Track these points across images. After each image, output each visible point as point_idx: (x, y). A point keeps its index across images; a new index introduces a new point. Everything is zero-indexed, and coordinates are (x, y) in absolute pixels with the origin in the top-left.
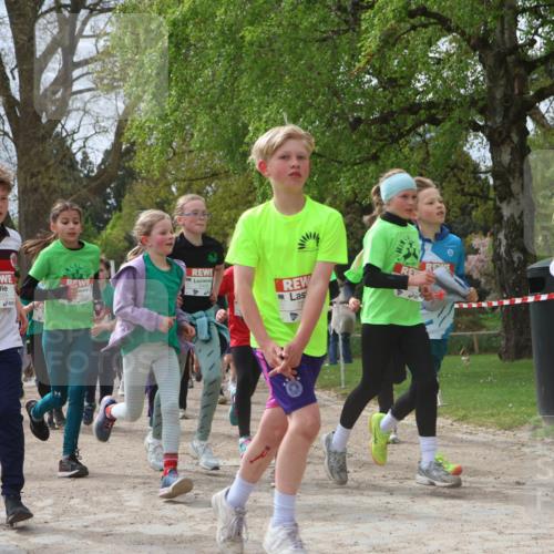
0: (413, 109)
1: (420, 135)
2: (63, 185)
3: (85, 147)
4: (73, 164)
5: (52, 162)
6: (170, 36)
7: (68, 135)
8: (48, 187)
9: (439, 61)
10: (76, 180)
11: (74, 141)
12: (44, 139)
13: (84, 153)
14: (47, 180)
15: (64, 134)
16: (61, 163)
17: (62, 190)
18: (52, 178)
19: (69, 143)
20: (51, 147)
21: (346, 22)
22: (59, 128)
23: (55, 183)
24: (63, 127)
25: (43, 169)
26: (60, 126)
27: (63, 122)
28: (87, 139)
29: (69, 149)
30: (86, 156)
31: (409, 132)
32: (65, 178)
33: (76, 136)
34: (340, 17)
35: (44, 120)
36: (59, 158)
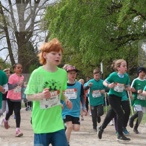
0: (128, 36)
1: (129, 43)
2: (30, 55)
3: (36, 45)
4: (33, 50)
5: (28, 49)
6: (61, 15)
7: (32, 42)
8: (26, 56)
9: (135, 23)
10: (34, 54)
11: (34, 43)
12: (26, 43)
13: (36, 47)
14: (26, 54)
15: (31, 41)
16: (30, 49)
17: (30, 57)
18: (27, 53)
19: (32, 44)
20: (27, 45)
21: (110, 12)
22: (30, 40)
23: (28, 55)
24: (31, 40)
25: (25, 51)
26: (30, 39)
27: (31, 38)
28: (37, 43)
29: (32, 45)
30: (37, 48)
31: (126, 42)
32: (31, 54)
33: (34, 42)
34: (108, 11)
35: (26, 38)
36: (29, 48)
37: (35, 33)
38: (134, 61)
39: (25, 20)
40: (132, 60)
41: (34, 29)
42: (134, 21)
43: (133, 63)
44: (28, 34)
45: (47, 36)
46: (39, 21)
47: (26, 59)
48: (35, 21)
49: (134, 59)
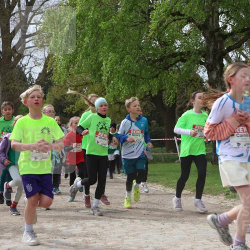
0: (174, 55)
1: (177, 66)
3: (30, 71)
4: (25, 79)
5: (16, 78)
7: (23, 66)
8: (13, 89)
9: (186, 35)
10: (26, 86)
11: (25, 69)
12: (12, 68)
13: (30, 74)
14: (13, 86)
15: (21, 66)
16: (20, 79)
17: (20, 90)
18: (15, 85)
19: (23, 70)
20: (15, 71)
21: (145, 18)
22: (19, 64)
23: (16, 87)
24: (21, 63)
25: (11, 81)
26: (19, 62)
27: (21, 61)
28: (31, 68)
29: (23, 72)
30: (31, 76)
31: (172, 65)
32: (21, 85)
33: (26, 67)
34: (142, 16)
35: (13, 60)
36: (19, 76)
37: (27, 52)
38: (185, 94)
39: (11, 31)
40: (182, 93)
41: (26, 47)
42: (184, 32)
43: (184, 97)
44: (17, 55)
45: (46, 57)
46: (34, 34)
47: (13, 93)
48: (27, 34)
49: (185, 91)
